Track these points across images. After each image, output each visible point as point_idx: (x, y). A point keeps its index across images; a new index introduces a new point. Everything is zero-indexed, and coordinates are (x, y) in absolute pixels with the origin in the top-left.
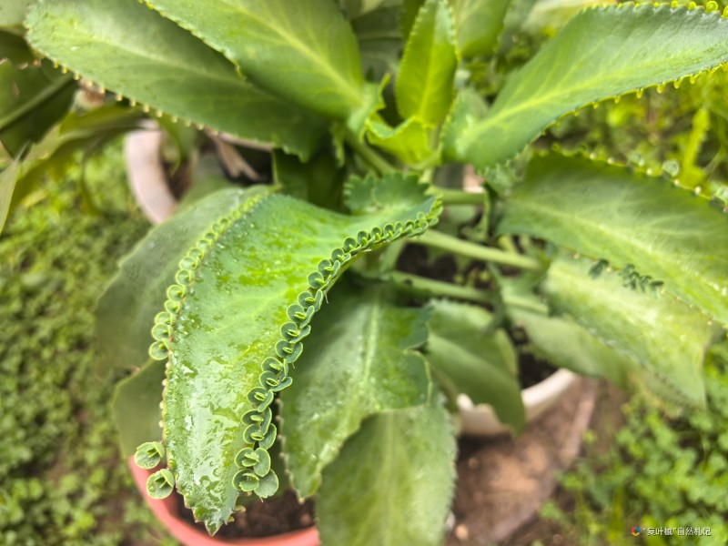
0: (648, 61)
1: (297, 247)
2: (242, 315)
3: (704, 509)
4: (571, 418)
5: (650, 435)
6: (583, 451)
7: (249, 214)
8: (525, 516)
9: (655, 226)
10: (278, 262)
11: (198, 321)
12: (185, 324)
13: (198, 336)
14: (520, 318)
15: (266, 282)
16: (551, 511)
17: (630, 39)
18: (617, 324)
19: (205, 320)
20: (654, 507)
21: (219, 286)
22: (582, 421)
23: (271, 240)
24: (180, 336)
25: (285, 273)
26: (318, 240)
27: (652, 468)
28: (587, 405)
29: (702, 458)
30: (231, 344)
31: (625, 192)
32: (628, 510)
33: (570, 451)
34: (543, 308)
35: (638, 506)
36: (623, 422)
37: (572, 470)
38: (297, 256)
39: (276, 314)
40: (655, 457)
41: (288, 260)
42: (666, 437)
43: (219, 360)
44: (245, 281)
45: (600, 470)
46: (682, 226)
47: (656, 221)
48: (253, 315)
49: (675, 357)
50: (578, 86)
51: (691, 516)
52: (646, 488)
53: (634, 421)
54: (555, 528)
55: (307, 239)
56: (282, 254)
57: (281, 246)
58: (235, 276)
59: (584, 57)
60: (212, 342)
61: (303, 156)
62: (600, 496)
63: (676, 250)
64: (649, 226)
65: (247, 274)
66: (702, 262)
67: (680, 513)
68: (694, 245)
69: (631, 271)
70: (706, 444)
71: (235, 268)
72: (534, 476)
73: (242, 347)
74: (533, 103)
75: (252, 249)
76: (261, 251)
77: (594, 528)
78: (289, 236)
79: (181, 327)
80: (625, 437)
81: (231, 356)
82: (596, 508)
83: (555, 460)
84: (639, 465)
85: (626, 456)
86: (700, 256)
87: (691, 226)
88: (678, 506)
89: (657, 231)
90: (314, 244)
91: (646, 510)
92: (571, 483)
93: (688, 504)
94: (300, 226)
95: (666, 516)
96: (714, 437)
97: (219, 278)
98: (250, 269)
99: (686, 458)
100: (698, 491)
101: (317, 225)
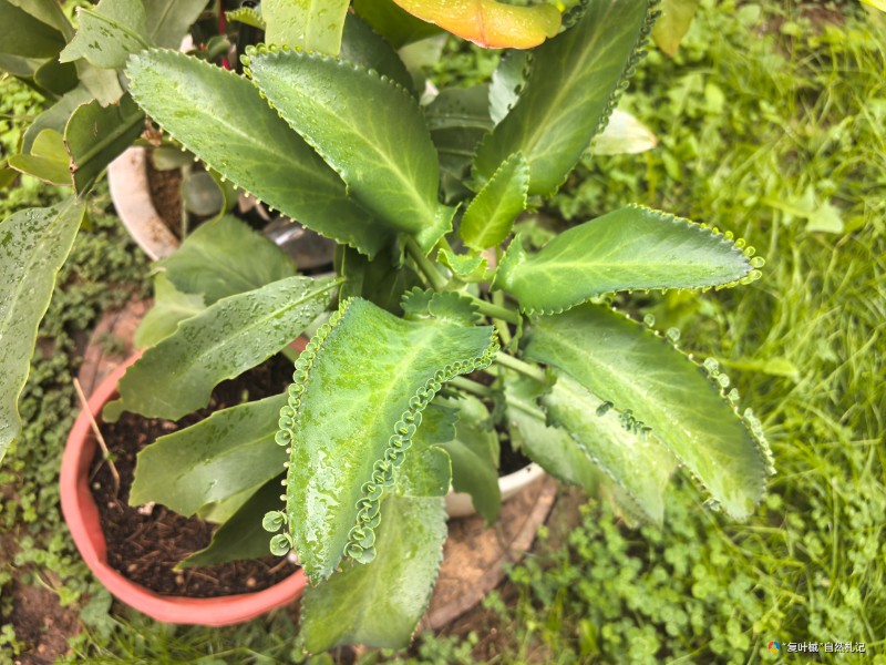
0: (674, 263)
1: (375, 353)
2: (340, 413)
3: (638, 618)
4: (528, 510)
5: (601, 538)
6: (535, 543)
7: (342, 321)
8: (466, 605)
9: (652, 377)
10: (362, 367)
11: (310, 416)
12: (302, 418)
13: (311, 428)
14: (514, 416)
15: (354, 386)
16: (494, 602)
17: (665, 241)
18: (602, 442)
19: (315, 415)
20: (593, 611)
21: (323, 385)
22: (538, 515)
23: (356, 345)
24: (299, 428)
25: (368, 378)
26: (389, 347)
27: (597, 573)
28: (546, 500)
29: (647, 568)
30: (332, 438)
31: (633, 344)
32: (567, 611)
33: (522, 543)
34: (543, 415)
35: (578, 608)
36: (578, 522)
37: (521, 563)
38: (375, 362)
39: (364, 416)
40: (603, 561)
41: (369, 366)
42: (616, 543)
43: (323, 449)
44: (340, 383)
45: (547, 567)
46: (673, 381)
47: (653, 373)
48: (347, 414)
49: (645, 480)
50: (618, 264)
51: (627, 624)
52: (589, 591)
53: (588, 523)
54: (494, 621)
55: (382, 346)
56: (364, 360)
57: (363, 352)
58: (333, 378)
59: (628, 242)
60: (320, 435)
61: (370, 256)
62: (543, 594)
63: (665, 399)
64: (647, 376)
65: (342, 376)
66: (682, 412)
67: (615, 620)
68: (679, 398)
69: (630, 415)
70: (652, 556)
71: (334, 372)
72: (481, 564)
73: (340, 442)
74: (578, 265)
75: (343, 353)
76: (350, 355)
77: (531, 625)
78: (369, 343)
79: (299, 421)
80: (578, 537)
81: (334, 450)
82: (537, 605)
83: (505, 551)
84: (586, 567)
85: (574, 557)
86: (682, 408)
87: (681, 383)
88: (616, 613)
89: (653, 380)
90: (386, 351)
91: (585, 614)
92: (517, 576)
93: (627, 612)
94: (376, 332)
95: (603, 620)
96: (660, 550)
97: (323, 379)
98: (343, 372)
99: (631, 566)
100: (637, 601)
101: (386, 331)
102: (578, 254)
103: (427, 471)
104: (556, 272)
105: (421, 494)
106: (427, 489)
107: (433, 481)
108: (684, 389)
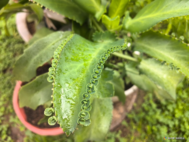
1: (84, 50)
2: (73, 70)
3: (162, 124)
4: (130, 99)
5: (150, 105)
6: (133, 108)
7: (71, 39)
8: (118, 123)
10: (80, 55)
11: (61, 71)
12: (58, 71)
13: (61, 75)
15: (78, 60)
16: (125, 123)
18: (157, 78)
19: (63, 71)
20: (150, 123)
21: (66, 60)
22: (133, 101)
23: (77, 48)
24: (57, 75)
25: (83, 58)
26: (89, 49)
27: (151, 113)
28: (135, 97)
29: (163, 111)
30: (71, 78)
31: (168, 43)
32: (143, 123)
33: (130, 108)
34: (138, 73)
35: (145, 122)
36: (143, 101)
37: (130, 113)
38: (85, 53)
39: (82, 70)
40: (151, 110)
41: (83, 54)
42: (154, 106)
43: (67, 83)
44: (72, 59)
45: (137, 113)
46: (182, 54)
48: (76, 70)
49: (170, 87)
50: (165, 13)
51: (159, 126)
52: (148, 118)
53: (146, 101)
54: (125, 127)
55: (87, 48)
56: (81, 52)
57: (80, 50)
58: (70, 58)
59: (167, 5)
60: (65, 77)
61: (81, 23)
62: (137, 120)
63: (180, 60)
64: (174, 53)
65: (73, 57)
66: (186, 64)
67: (156, 125)
68: (185, 59)
69: (172, 65)
70: (164, 108)
71: (70, 56)
72: (120, 114)
73: (74, 79)
75: (73, 50)
76: (75, 51)
77: (134, 127)
78: (82, 47)
79: (57, 73)
80: (145, 105)
81: (71, 82)
82: (135, 122)
83: (126, 110)
84: (147, 112)
85: (144, 110)
86: (186, 62)
87: (185, 54)
88: (155, 123)
89: (176, 54)
90: (88, 50)
91: (148, 123)
92: (130, 116)
93: (158, 122)
94: (84, 44)
95: (152, 125)
96: (166, 106)
97: (65, 58)
98: (73, 56)
99: (159, 111)
100: (161, 119)
101: (88, 45)
102: (150, 13)
103: (106, 90)
104: (143, 20)
105: (105, 97)
106: (106, 95)
107: (108, 93)
108: (186, 56)
